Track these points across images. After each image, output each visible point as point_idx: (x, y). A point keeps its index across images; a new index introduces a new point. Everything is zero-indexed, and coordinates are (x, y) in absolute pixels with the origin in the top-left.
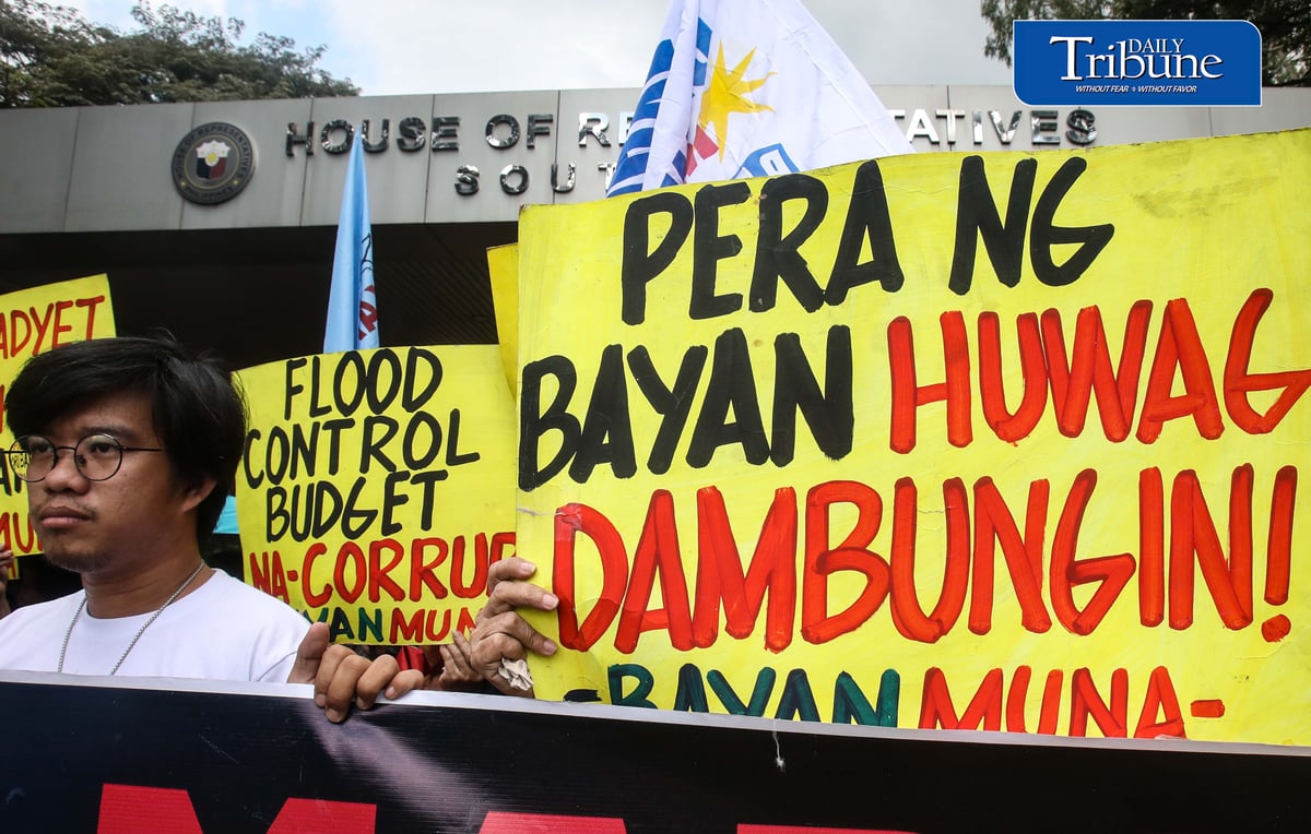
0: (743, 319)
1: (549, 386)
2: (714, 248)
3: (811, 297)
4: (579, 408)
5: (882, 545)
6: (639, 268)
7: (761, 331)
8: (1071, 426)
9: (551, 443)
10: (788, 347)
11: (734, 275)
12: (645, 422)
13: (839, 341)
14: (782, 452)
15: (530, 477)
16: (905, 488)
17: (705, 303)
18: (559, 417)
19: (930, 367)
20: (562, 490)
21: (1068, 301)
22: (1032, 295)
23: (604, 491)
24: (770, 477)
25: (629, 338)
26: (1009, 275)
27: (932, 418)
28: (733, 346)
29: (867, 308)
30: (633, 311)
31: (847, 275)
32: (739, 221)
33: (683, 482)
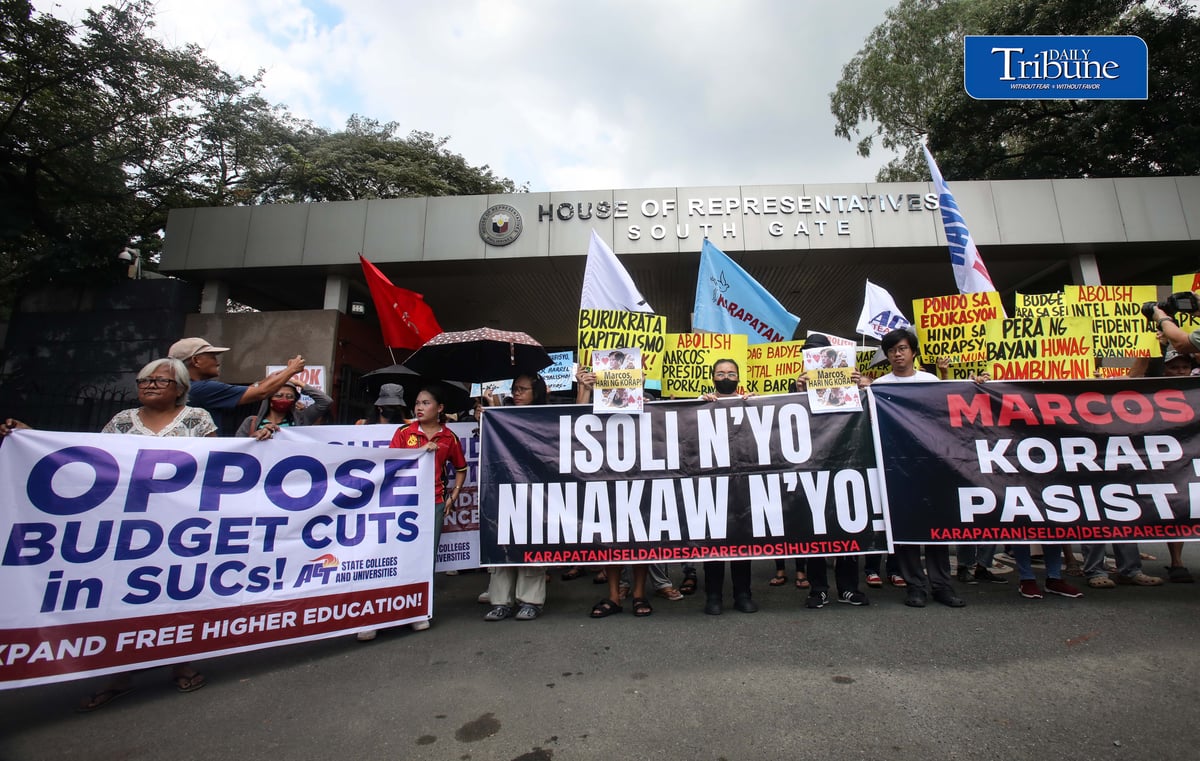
0: (1021, 338)
1: (991, 347)
2: (1017, 328)
3: (1030, 336)
4: (997, 350)
5: (1041, 369)
6: (1005, 331)
7: (1023, 340)
8: (1062, 354)
9: (992, 355)
10: (1027, 342)
11: (1020, 332)
12: (1007, 353)
13: (1035, 342)
14: (1027, 357)
15: (989, 359)
16: (1044, 362)
17: (1016, 336)
18: (993, 351)
19: (1047, 347)
20: (995, 361)
21: (1062, 337)
22: (1058, 337)
23: (1001, 361)
24: (1025, 360)
25: (1004, 341)
26: (1056, 334)
27: (1047, 353)
28: (1020, 342)
29: (1038, 338)
30: (1005, 337)
31: (1036, 333)
32: (1020, 324)
33: (1013, 361)
